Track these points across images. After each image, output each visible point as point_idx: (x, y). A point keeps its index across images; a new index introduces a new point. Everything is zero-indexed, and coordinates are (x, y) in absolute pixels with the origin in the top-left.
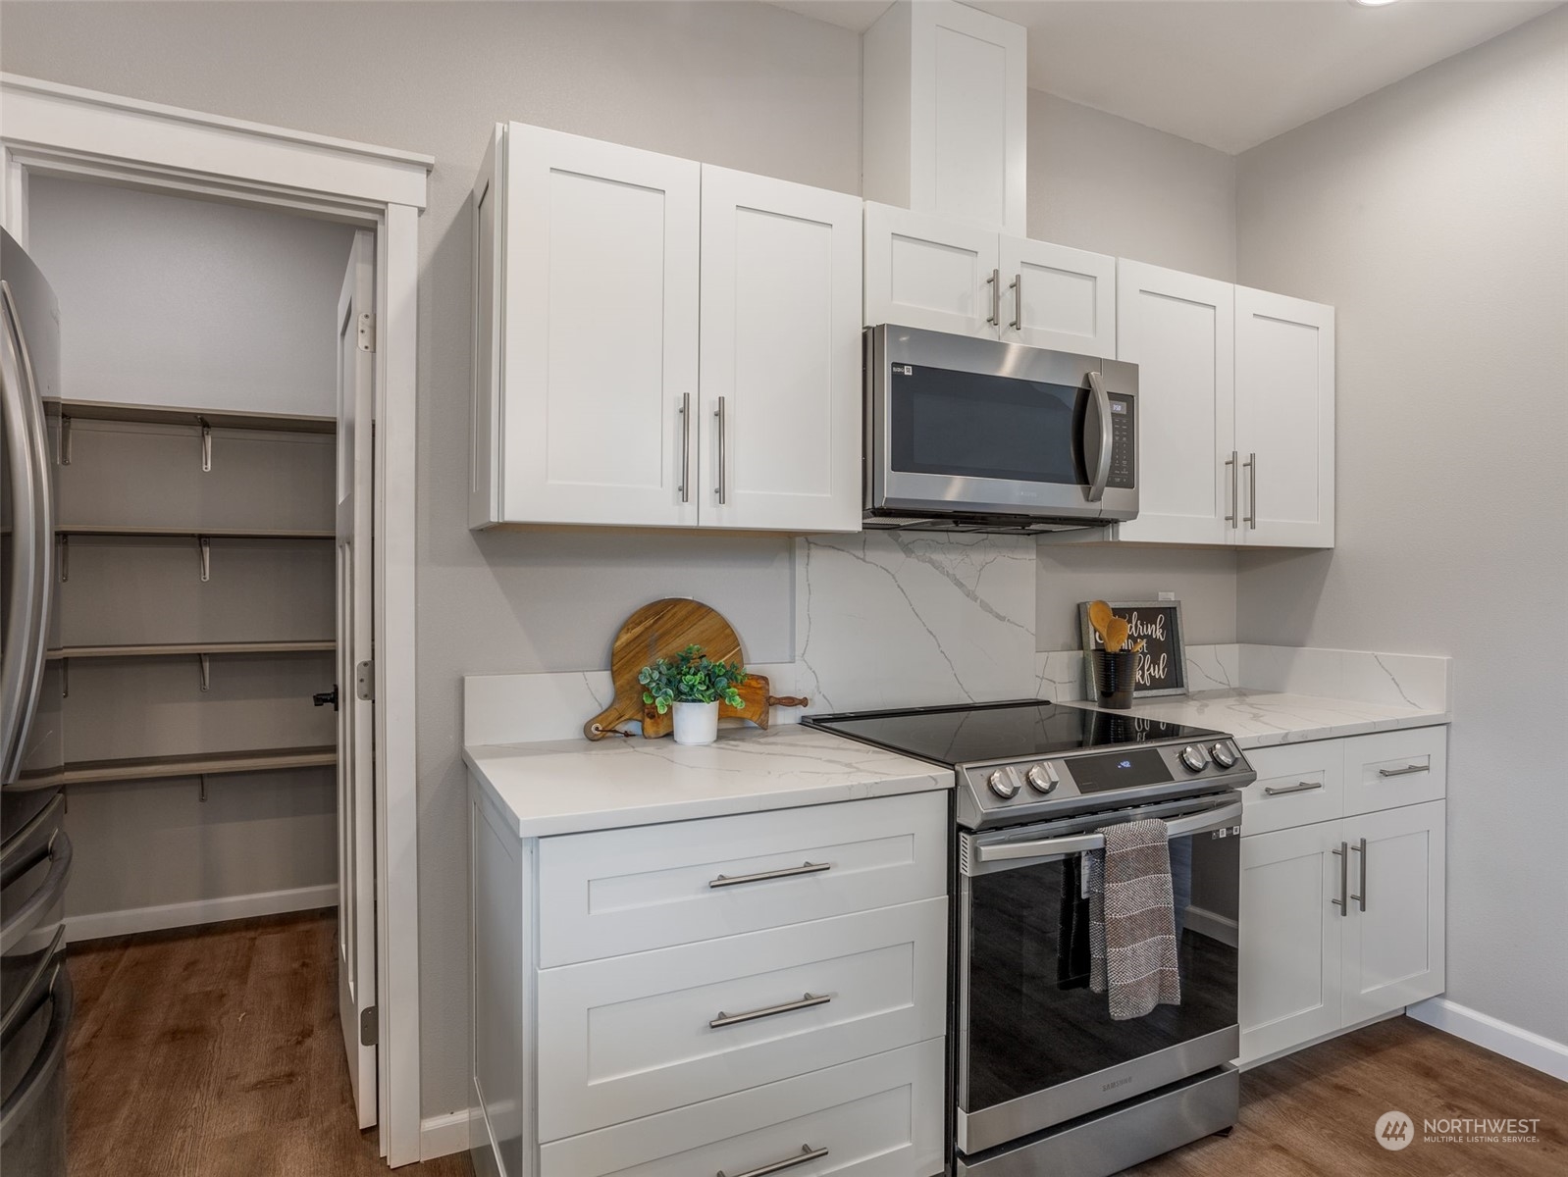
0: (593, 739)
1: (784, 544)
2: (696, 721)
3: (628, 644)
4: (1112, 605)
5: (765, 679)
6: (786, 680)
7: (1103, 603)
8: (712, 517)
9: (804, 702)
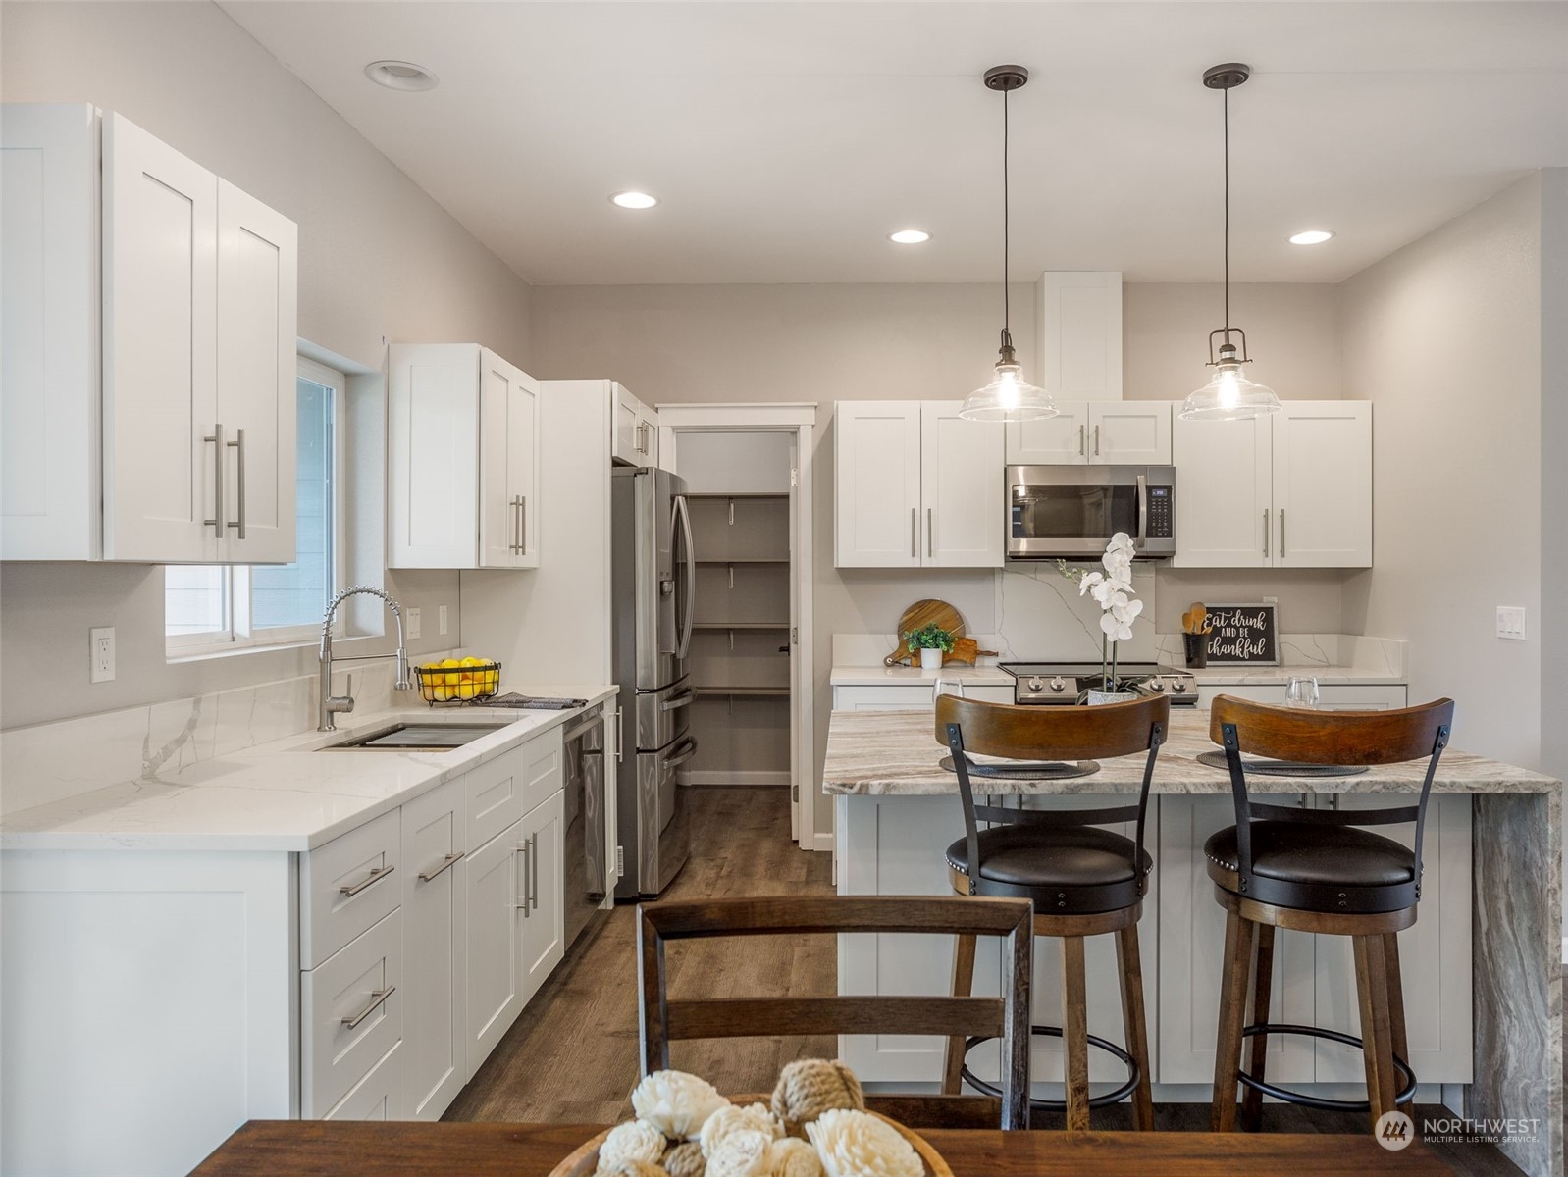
0: (888, 666)
1: (986, 574)
2: (931, 657)
3: (906, 621)
4: (1207, 605)
5: (975, 641)
6: (987, 642)
7: (1201, 604)
8: (927, 563)
9: (996, 654)
